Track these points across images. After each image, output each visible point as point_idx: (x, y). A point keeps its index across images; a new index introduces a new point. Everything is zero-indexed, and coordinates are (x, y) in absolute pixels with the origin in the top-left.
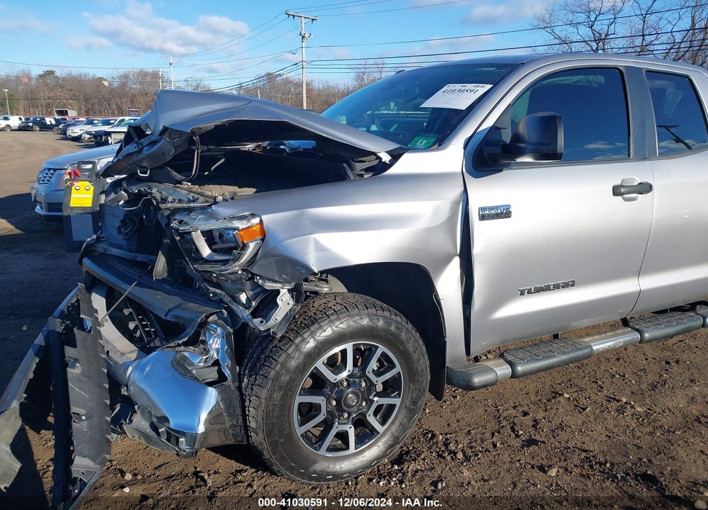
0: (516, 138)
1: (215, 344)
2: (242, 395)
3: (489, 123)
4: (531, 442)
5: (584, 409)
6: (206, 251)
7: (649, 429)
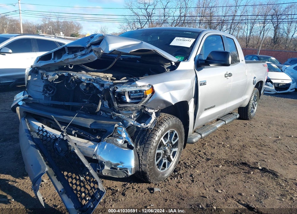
0: (208, 58)
1: (124, 135)
2: (137, 153)
3: (199, 53)
4: (208, 160)
5: (215, 147)
6: (128, 100)
7: (234, 151)
